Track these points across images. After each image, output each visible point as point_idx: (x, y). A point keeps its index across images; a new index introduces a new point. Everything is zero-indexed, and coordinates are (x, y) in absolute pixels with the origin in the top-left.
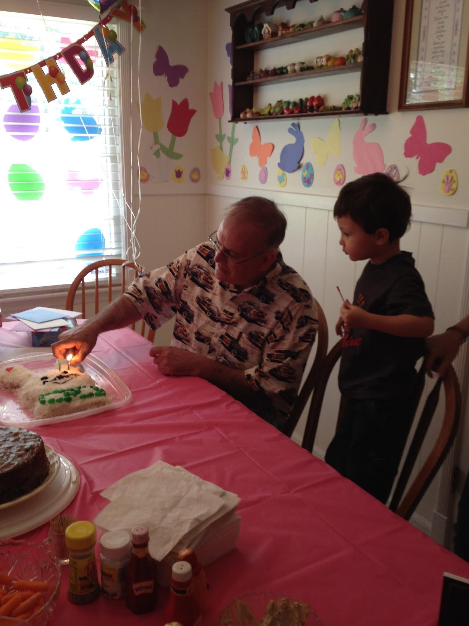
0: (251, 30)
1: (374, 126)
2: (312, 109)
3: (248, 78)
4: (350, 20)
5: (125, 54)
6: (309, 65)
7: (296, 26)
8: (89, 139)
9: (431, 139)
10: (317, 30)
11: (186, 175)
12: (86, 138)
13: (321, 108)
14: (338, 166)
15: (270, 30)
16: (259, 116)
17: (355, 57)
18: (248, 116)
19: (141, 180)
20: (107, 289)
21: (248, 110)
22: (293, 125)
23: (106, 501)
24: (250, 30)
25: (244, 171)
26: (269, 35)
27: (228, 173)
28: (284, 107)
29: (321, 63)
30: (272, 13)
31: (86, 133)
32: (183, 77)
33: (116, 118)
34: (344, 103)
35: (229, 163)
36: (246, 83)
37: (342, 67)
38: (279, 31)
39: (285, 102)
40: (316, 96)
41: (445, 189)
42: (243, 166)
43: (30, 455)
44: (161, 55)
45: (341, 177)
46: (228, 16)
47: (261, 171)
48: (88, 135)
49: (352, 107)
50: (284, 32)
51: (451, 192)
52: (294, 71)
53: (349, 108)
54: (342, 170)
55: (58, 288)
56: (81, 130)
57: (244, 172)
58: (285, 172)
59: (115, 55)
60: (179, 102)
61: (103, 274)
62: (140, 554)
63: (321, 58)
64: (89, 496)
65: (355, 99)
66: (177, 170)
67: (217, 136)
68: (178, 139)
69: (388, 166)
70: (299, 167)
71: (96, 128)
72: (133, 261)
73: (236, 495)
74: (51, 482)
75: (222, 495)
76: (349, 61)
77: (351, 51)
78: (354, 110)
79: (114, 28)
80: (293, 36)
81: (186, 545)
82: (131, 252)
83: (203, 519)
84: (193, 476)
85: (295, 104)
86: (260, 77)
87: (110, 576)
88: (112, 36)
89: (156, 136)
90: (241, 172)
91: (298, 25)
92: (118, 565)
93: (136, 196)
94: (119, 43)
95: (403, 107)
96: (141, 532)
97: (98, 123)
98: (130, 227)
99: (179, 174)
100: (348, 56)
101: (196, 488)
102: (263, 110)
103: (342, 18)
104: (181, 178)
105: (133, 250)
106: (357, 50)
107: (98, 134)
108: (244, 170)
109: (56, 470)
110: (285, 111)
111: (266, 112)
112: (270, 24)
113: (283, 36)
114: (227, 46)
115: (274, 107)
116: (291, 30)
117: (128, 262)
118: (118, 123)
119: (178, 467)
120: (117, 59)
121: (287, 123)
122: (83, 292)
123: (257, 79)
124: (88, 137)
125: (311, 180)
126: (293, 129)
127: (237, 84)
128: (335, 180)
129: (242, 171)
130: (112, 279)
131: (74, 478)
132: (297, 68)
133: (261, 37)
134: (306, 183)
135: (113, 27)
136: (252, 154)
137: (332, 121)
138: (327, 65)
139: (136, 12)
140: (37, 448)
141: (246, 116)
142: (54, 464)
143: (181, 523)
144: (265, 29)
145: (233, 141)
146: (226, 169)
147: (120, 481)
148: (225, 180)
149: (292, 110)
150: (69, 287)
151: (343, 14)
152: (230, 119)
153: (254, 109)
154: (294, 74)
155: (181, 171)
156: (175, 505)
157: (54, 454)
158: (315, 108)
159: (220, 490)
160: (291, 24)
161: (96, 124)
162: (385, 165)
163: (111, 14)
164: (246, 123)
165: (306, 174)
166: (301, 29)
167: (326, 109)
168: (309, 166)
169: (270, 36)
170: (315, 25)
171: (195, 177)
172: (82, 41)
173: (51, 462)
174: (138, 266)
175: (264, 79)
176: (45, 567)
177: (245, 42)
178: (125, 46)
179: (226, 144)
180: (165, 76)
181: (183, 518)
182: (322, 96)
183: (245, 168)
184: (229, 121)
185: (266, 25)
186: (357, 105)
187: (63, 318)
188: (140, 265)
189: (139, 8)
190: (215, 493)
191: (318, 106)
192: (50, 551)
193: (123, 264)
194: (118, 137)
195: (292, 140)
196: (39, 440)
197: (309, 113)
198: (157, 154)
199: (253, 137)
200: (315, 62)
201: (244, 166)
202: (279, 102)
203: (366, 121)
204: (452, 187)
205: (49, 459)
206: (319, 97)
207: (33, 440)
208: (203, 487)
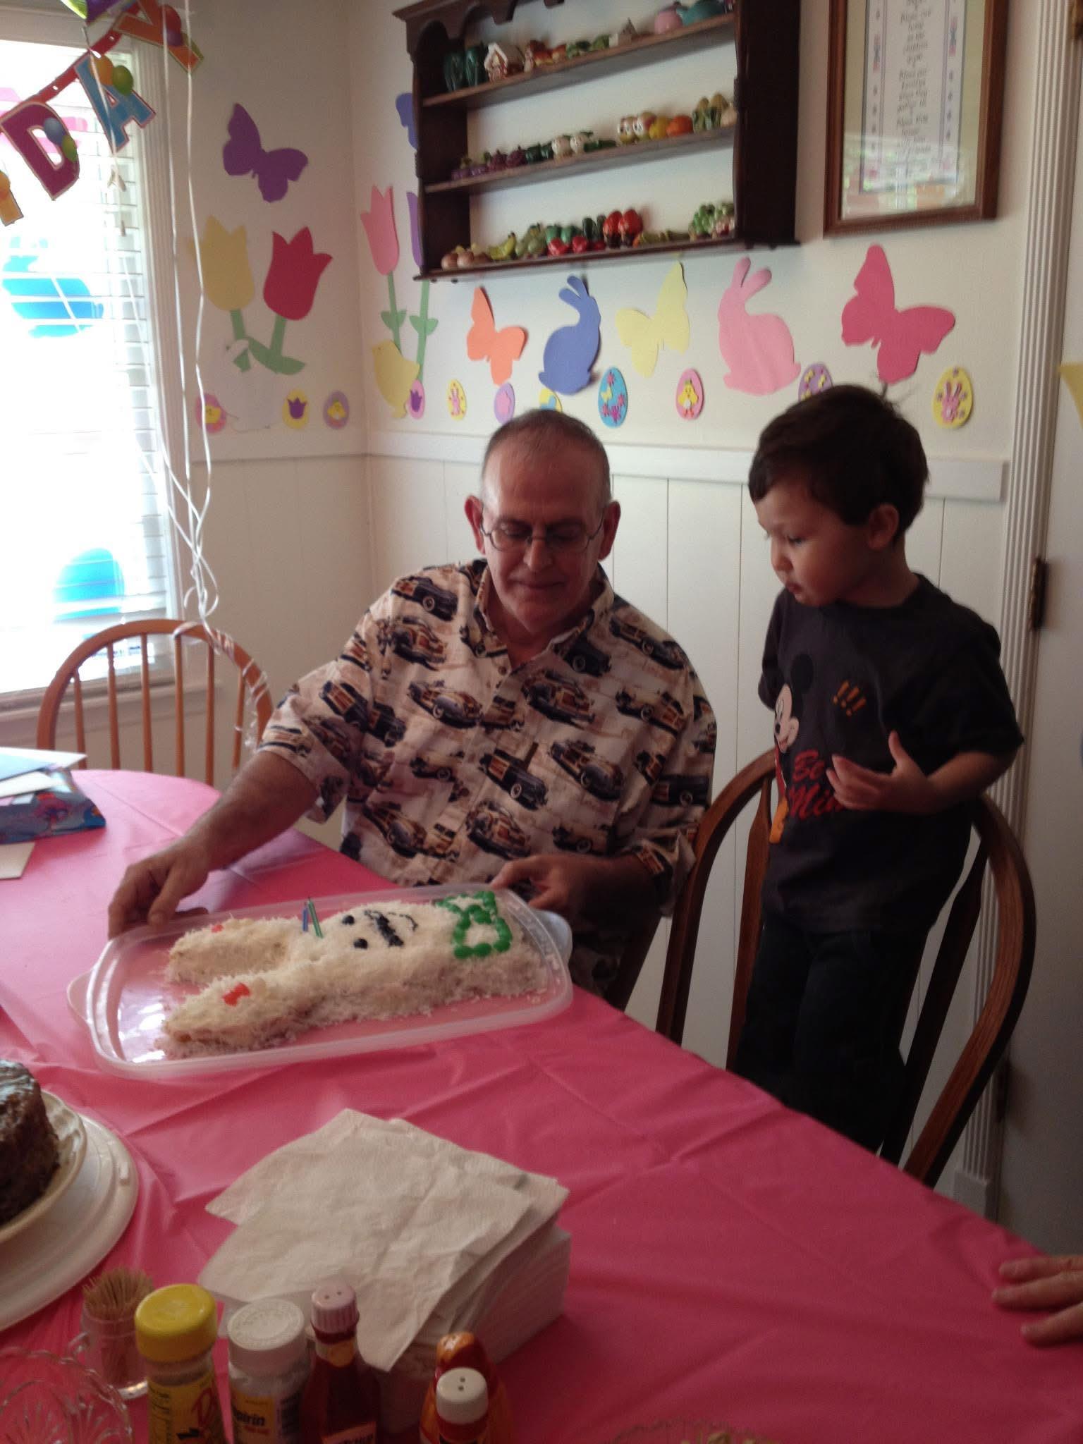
0: (458, 59)
1: (767, 275)
2: (615, 240)
3: (455, 175)
4: (698, 28)
5: (155, 123)
6: (605, 138)
7: (568, 47)
8: (77, 331)
9: (904, 300)
10: (619, 54)
11: (314, 411)
12: (71, 329)
13: (638, 238)
14: (686, 374)
15: (505, 59)
16: (486, 264)
17: (714, 113)
18: (462, 262)
19: (208, 426)
20: (139, 695)
21: (459, 249)
22: (571, 280)
23: (225, 1227)
24: (455, 59)
25: (457, 397)
26: (502, 71)
27: (416, 402)
28: (549, 240)
29: (633, 133)
30: (510, 17)
31: (69, 317)
32: (295, 177)
33: (139, 279)
34: (693, 224)
35: (419, 378)
36: (454, 184)
37: (687, 137)
38: (525, 60)
39: (549, 227)
40: (623, 211)
41: (944, 413)
42: (454, 385)
43: (9, 1120)
44: (242, 126)
45: (694, 398)
46: (401, 27)
47: (498, 395)
48: (74, 321)
49: (715, 230)
50: (538, 62)
51: (958, 421)
52: (569, 152)
53: (705, 235)
54: (696, 382)
55: (14, 698)
56: (56, 310)
57: (456, 399)
58: (558, 393)
59: (131, 128)
60: (288, 237)
61: (128, 656)
62: (338, 1358)
63: (632, 119)
64: (168, 1214)
65: (720, 212)
66: (293, 399)
67: (385, 316)
68: (291, 325)
69: (803, 369)
70: (592, 380)
71: (88, 304)
72: (201, 620)
73: (554, 1181)
74: (69, 1187)
75: (521, 1184)
76: (700, 124)
77: (705, 101)
78: (720, 239)
79: (124, 61)
80: (563, 70)
81: (449, 1324)
82: (194, 600)
83: (482, 1250)
84: (437, 1141)
85: (574, 230)
86: (486, 170)
87: (259, 1421)
88: (120, 81)
89: (237, 318)
90: (450, 398)
91: (574, 43)
92: (277, 1391)
93: (198, 464)
94: (137, 95)
95: (834, 225)
96: (338, 1302)
97: (92, 293)
98: (189, 537)
99: (297, 409)
100: (697, 113)
101: (451, 1172)
102: (496, 249)
103: (679, 23)
104: (304, 418)
105: (200, 595)
106: (719, 97)
107: (96, 318)
108: (455, 392)
109: (78, 1155)
110: (552, 248)
111: (505, 252)
112: (503, 45)
113: (537, 71)
114: (401, 102)
115: (523, 241)
116: (555, 56)
117: (187, 625)
118: (143, 289)
119: (395, 1121)
120: (135, 135)
121: (558, 278)
122: (79, 705)
123: (477, 174)
124: (73, 327)
125: (623, 409)
126: (571, 292)
127: (431, 189)
128: (679, 406)
129: (451, 395)
130: (151, 669)
131: (124, 1173)
132: (574, 144)
133: (483, 76)
134: (611, 418)
135: (122, 58)
136: (474, 354)
137: (666, 268)
138: (647, 136)
139: (175, 23)
140: (26, 1102)
141: (456, 265)
142: (69, 1139)
143: (430, 1267)
144: (493, 56)
145: (425, 326)
146: (411, 392)
147: (254, 1172)
148: (410, 421)
149: (567, 246)
150: (43, 694)
151: (681, 14)
152: (417, 271)
153: (473, 246)
154: (568, 160)
155: (302, 401)
156: (404, 1221)
157: (66, 1113)
158: (623, 238)
159: (512, 1170)
160: (555, 43)
161: (89, 296)
162: (799, 367)
163: (116, 29)
164: (455, 281)
165: (607, 395)
166: (581, 52)
167: (651, 239)
168: (614, 377)
169: (505, 71)
170: (614, 41)
171: (337, 414)
172: (49, 93)
173: (62, 1134)
174: (215, 634)
175: (498, 175)
176: (84, 1412)
177: (445, 90)
178: (153, 102)
179: (409, 334)
180: (253, 176)
181: (432, 1252)
182: (638, 209)
183: (457, 390)
184: (416, 278)
185: (493, 48)
186: (727, 227)
187: (41, 770)
188: (218, 632)
189: (186, 14)
190: (502, 1180)
191: (631, 235)
192: (93, 1371)
193: (177, 631)
194: (144, 323)
195: (570, 316)
196: (28, 1082)
197: (608, 250)
198: (242, 362)
199: (475, 314)
200: (619, 131)
201: (457, 384)
202: (533, 227)
203: (747, 263)
204: (960, 409)
205: (54, 1127)
206: (631, 214)
207: (12, 1081)
208: (468, 1167)
